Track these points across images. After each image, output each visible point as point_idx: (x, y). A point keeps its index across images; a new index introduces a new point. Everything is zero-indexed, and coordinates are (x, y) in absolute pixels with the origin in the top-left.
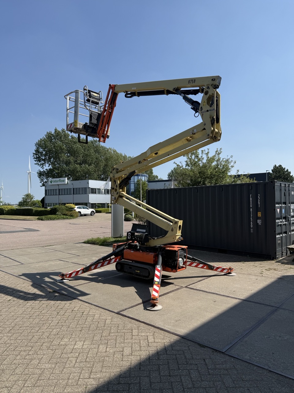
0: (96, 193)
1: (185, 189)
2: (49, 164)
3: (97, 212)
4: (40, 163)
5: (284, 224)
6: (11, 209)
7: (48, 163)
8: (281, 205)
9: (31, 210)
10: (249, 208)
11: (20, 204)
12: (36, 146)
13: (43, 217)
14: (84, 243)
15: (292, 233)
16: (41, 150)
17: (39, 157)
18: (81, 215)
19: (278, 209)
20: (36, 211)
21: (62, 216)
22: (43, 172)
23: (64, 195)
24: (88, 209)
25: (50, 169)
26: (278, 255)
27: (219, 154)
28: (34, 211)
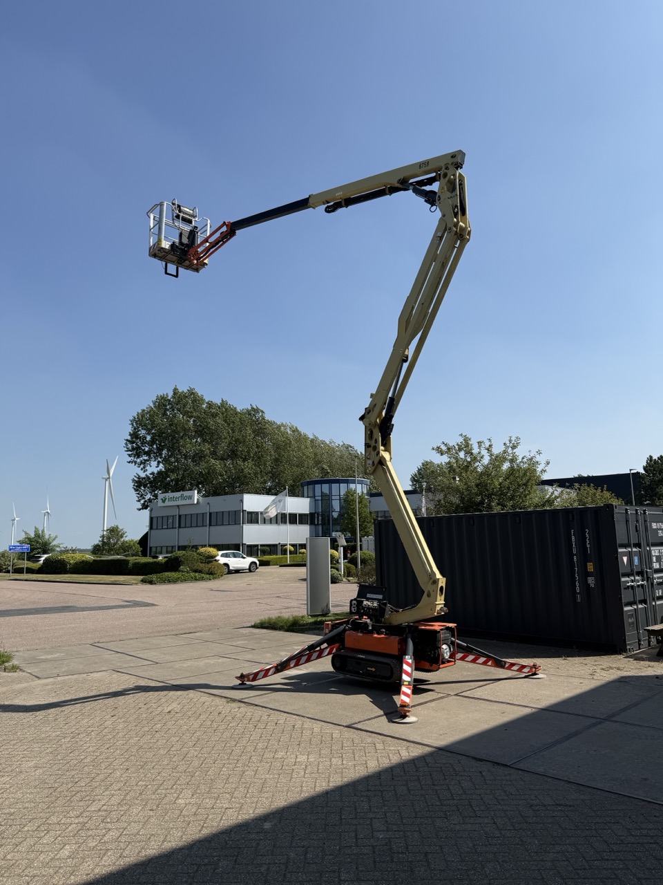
0: (258, 523)
1: (449, 518)
2: (159, 462)
3: (263, 563)
4: (138, 460)
5: (638, 586)
6: (83, 561)
7: (155, 461)
8: (630, 550)
9: (126, 562)
10: (571, 555)
11: (96, 550)
12: (132, 424)
13: (154, 577)
14: (254, 627)
15: (658, 603)
16: (142, 432)
17: (138, 448)
18: (230, 572)
19: (625, 556)
20: (135, 564)
21: (192, 574)
22: (144, 478)
23: (191, 529)
24: (244, 558)
25: (160, 473)
26: (629, 644)
27: (514, 447)
28: (130, 565)
